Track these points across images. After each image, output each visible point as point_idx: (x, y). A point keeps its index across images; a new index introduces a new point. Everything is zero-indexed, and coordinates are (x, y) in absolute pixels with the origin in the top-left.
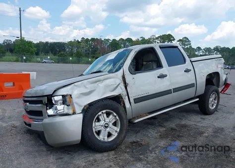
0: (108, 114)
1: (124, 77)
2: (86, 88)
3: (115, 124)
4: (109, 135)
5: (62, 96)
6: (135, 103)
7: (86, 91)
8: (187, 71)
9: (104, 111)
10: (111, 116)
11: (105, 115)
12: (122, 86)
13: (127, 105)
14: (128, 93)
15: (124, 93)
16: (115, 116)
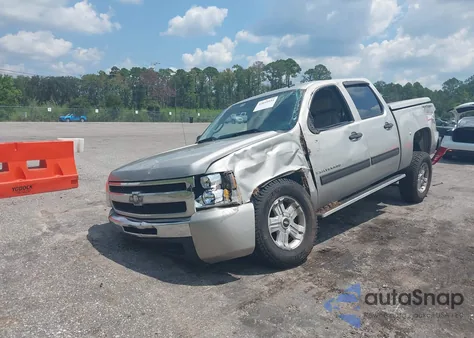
0: (286, 204)
1: (302, 139)
2: (252, 159)
3: (297, 221)
4: (291, 239)
5: (221, 173)
6: (322, 184)
7: (253, 164)
8: (388, 126)
9: (282, 199)
10: (291, 208)
11: (282, 205)
12: (301, 154)
13: (312, 188)
14: (311, 167)
15: (306, 167)
16: (297, 207)
